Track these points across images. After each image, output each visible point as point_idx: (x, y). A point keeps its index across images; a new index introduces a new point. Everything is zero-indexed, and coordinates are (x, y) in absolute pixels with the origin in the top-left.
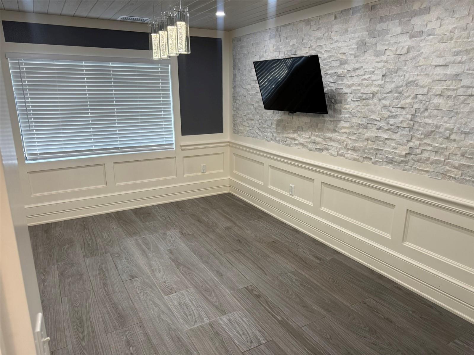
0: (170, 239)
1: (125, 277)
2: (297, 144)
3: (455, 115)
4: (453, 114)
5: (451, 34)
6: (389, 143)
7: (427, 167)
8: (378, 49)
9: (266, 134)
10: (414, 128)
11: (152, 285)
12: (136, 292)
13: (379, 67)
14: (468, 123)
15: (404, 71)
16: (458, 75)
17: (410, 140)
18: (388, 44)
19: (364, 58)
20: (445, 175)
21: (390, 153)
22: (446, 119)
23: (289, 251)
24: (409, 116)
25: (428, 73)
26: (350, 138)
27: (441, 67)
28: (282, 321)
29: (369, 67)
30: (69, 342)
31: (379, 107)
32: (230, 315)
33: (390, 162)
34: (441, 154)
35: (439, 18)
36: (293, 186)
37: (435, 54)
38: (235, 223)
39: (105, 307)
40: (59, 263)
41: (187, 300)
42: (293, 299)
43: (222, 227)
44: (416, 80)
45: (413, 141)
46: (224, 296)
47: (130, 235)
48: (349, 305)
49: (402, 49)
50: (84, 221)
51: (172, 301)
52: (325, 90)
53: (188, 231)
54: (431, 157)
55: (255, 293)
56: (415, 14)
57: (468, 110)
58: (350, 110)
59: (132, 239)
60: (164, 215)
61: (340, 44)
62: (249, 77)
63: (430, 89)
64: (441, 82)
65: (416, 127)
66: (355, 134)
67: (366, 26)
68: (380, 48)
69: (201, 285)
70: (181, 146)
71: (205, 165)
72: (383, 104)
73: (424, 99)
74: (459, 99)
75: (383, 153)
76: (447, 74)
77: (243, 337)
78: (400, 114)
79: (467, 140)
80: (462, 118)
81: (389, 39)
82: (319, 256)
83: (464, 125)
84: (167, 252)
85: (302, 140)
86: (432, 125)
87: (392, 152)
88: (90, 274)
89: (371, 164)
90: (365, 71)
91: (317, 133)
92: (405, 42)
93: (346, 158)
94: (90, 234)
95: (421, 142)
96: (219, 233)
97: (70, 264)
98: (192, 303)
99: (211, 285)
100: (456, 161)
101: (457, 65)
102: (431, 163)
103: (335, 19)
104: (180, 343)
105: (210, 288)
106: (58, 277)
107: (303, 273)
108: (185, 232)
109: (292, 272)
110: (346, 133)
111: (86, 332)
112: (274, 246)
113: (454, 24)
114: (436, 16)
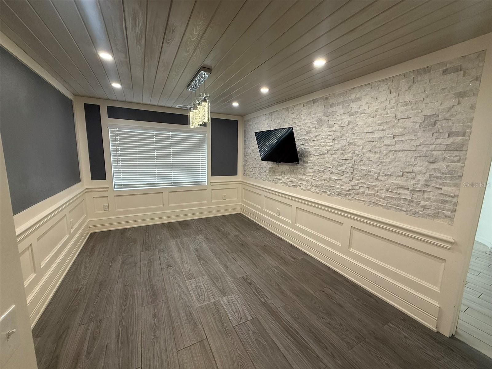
0: (198, 241)
1: (164, 266)
2: (281, 183)
3: (381, 164)
4: (379, 163)
5: (376, 112)
6: (338, 182)
7: (363, 198)
8: (330, 123)
9: (263, 176)
10: (354, 172)
11: (180, 272)
12: (169, 277)
13: (331, 134)
14: (390, 169)
15: (346, 137)
16: (381, 138)
17: (351, 180)
18: (336, 120)
19: (321, 129)
20: (375, 204)
21: (339, 188)
22: (375, 166)
23: (275, 252)
24: (350, 165)
25: (361, 137)
26: (313, 179)
27: (370, 133)
28: (265, 303)
29: (324, 135)
30: (114, 313)
31: (331, 159)
32: (229, 296)
33: (339, 194)
34: (372, 190)
35: (368, 103)
36: (279, 209)
37: (366, 125)
38: (241, 233)
39: (146, 287)
40: (124, 255)
41: (202, 284)
42: (274, 287)
43: (233, 235)
44: (354, 142)
45: (354, 181)
46: (227, 283)
47: (174, 238)
48: (312, 292)
49: (345, 123)
50: (147, 228)
51: (191, 284)
52: (298, 149)
53: (210, 237)
54: (366, 191)
55: (249, 281)
56: (352, 101)
57: (389, 161)
58: (313, 161)
59: (174, 240)
60: (197, 225)
61: (306, 121)
62: (253, 142)
63: (364, 147)
64: (370, 142)
65: (355, 172)
66: (317, 176)
67: (322, 110)
68: (331, 123)
69: (212, 274)
70: (211, 183)
71: (225, 195)
72: (333, 157)
73: (359, 154)
74: (382, 153)
75: (334, 188)
76: (374, 137)
77: (236, 314)
78: (345, 164)
79: (389, 180)
80: (385, 166)
81: (336, 117)
82: (294, 256)
83: (387, 170)
84: (194, 250)
85: (284, 180)
86: (366, 170)
87: (340, 188)
88: (142, 263)
89: (327, 195)
90: (322, 137)
91: (293, 176)
92: (347, 118)
93: (311, 192)
94: (149, 236)
95: (358, 181)
96: (230, 239)
97: (130, 256)
98: (205, 287)
99: (219, 274)
100: (383, 194)
101: (380, 131)
102: (366, 196)
103: (303, 107)
104: (191, 317)
105: (218, 276)
106: (120, 265)
107: (282, 268)
108: (208, 237)
109: (275, 267)
110: (311, 176)
111: (127, 306)
112: (265, 249)
113: (377, 106)
114: (365, 102)
